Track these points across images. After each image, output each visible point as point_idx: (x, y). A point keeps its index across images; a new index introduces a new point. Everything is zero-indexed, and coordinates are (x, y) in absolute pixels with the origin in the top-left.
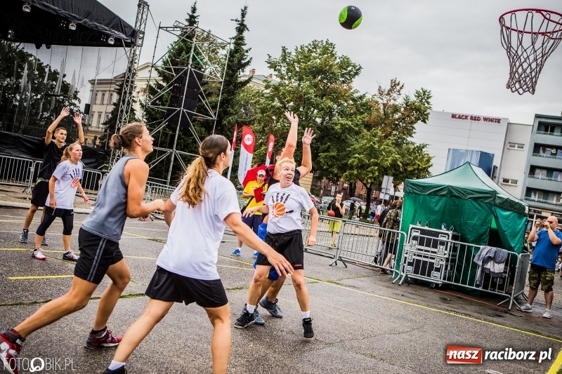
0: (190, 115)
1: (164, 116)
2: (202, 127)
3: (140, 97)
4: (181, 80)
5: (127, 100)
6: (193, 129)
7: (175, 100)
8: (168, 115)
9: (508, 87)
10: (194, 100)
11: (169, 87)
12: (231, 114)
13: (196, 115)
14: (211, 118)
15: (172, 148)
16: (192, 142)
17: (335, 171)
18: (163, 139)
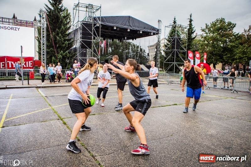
0: (178, 51)
2: (182, 54)
3: (162, 48)
4: (174, 41)
5: (159, 50)
6: (180, 55)
7: (173, 47)
8: (171, 52)
10: (179, 46)
11: (171, 44)
12: (191, 49)
13: (180, 51)
14: (185, 51)
15: (174, 62)
16: (180, 60)
18: (171, 60)
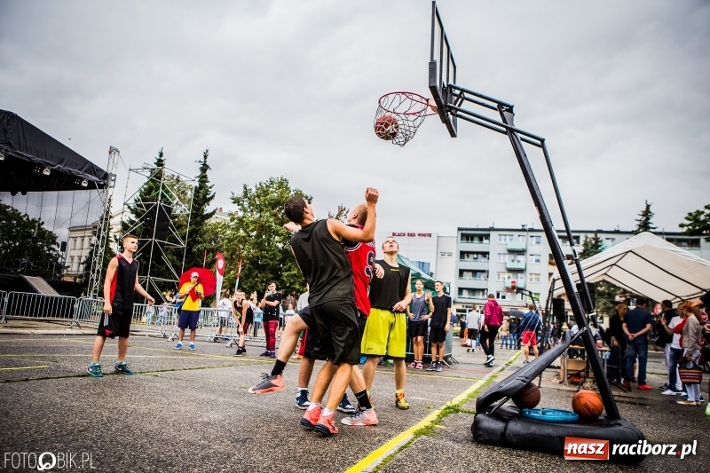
0: (162, 245)
2: (173, 255)
4: (152, 214)
5: (101, 236)
6: (165, 257)
7: (147, 232)
10: (164, 232)
11: (141, 221)
12: (200, 243)
13: (167, 245)
14: (181, 247)
15: (146, 275)
16: (166, 270)
17: (297, 287)
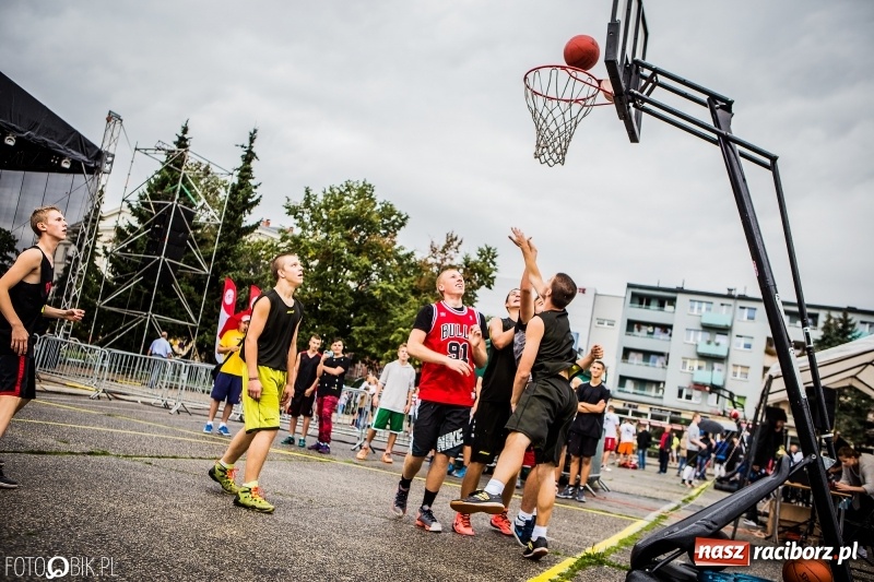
0: (175, 267)
1: (136, 267)
2: (190, 285)
3: (106, 237)
4: (163, 219)
5: (85, 245)
6: (177, 287)
7: (153, 245)
8: (142, 266)
9: (537, 156)
10: (179, 249)
11: (146, 228)
12: (232, 269)
13: (182, 268)
14: (203, 273)
15: (147, 311)
16: (176, 306)
17: (373, 350)
18: (135, 299)
